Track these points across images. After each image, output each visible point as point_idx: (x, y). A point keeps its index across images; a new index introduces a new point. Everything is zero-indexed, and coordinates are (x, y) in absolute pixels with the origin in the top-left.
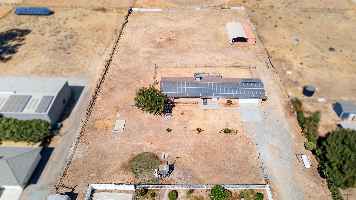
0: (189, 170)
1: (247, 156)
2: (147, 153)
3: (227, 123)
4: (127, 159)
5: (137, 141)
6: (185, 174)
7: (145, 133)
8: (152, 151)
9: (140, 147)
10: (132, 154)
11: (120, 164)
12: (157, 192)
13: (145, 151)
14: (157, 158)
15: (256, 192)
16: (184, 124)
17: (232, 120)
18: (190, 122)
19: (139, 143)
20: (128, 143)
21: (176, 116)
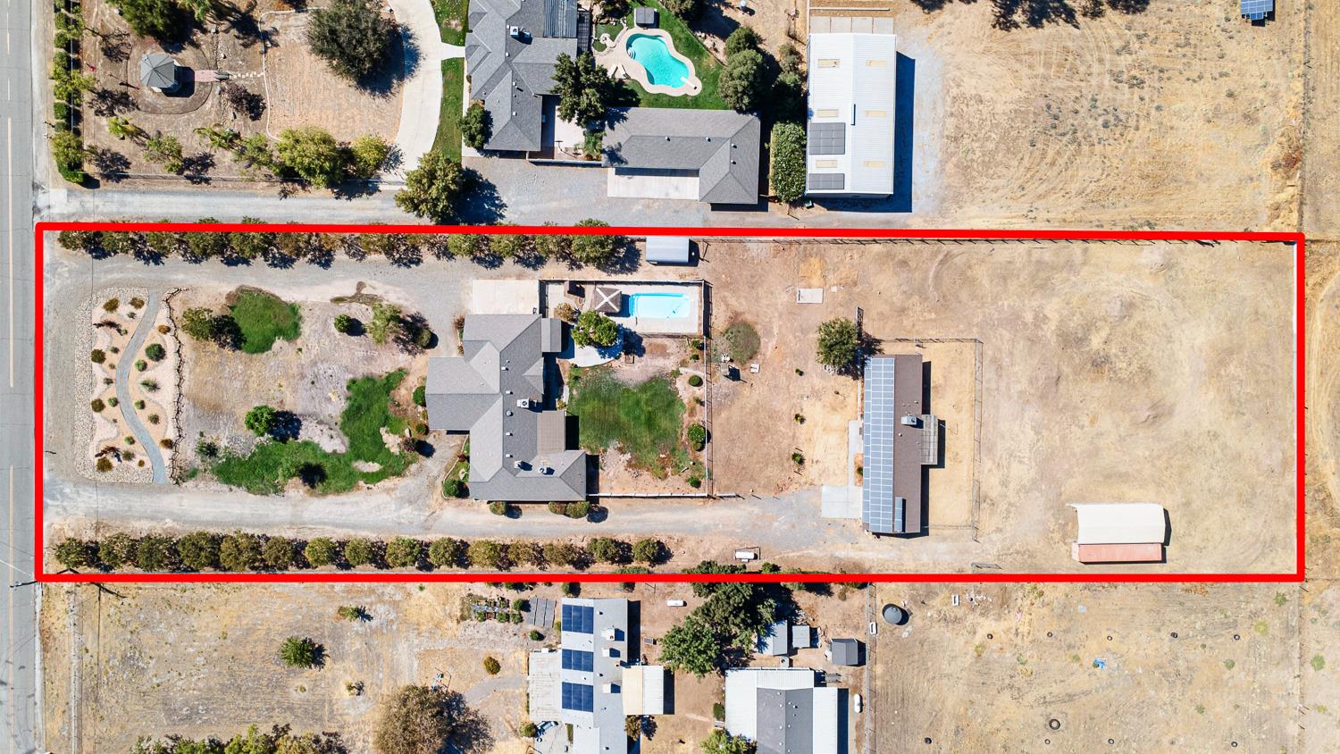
0: (732, 401)
1: (755, 480)
2: (759, 343)
3: (817, 462)
4: (749, 317)
5: (780, 326)
6: (726, 395)
7: (795, 337)
8: (762, 349)
9: (769, 333)
10: (756, 323)
11: (740, 309)
12: (700, 361)
13: (762, 340)
14: (751, 358)
15: (703, 481)
16: (816, 394)
17: (824, 471)
18: (819, 404)
19: (776, 331)
20: (776, 314)
21: (832, 383)
